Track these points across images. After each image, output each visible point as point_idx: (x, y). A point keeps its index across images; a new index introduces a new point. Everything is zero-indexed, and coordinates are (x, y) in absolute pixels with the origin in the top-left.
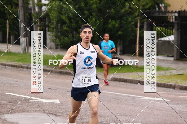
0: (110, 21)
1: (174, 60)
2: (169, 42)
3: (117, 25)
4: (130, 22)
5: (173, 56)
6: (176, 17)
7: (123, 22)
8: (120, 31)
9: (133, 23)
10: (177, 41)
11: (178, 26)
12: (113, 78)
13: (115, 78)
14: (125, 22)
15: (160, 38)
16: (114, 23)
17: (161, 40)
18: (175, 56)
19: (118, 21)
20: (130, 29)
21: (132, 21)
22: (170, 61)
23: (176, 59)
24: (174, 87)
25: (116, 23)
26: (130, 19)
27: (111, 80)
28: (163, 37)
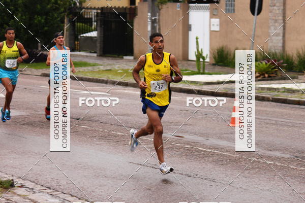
0: (36, 16)
1: (97, 56)
2: (91, 38)
3: (43, 21)
4: (56, 18)
5: (95, 52)
6: (97, 13)
7: (49, 17)
8: (46, 27)
9: (59, 19)
10: (100, 37)
11: (101, 22)
12: (42, 74)
13: (44, 74)
14: (51, 18)
15: (82, 34)
16: (40, 19)
17: (83, 36)
18: (98, 52)
19: (44, 17)
20: (56, 25)
21: (58, 18)
22: (94, 56)
23: (99, 55)
24: (106, 82)
25: (42, 18)
26: (56, 15)
27: (41, 76)
28: (85, 33)
